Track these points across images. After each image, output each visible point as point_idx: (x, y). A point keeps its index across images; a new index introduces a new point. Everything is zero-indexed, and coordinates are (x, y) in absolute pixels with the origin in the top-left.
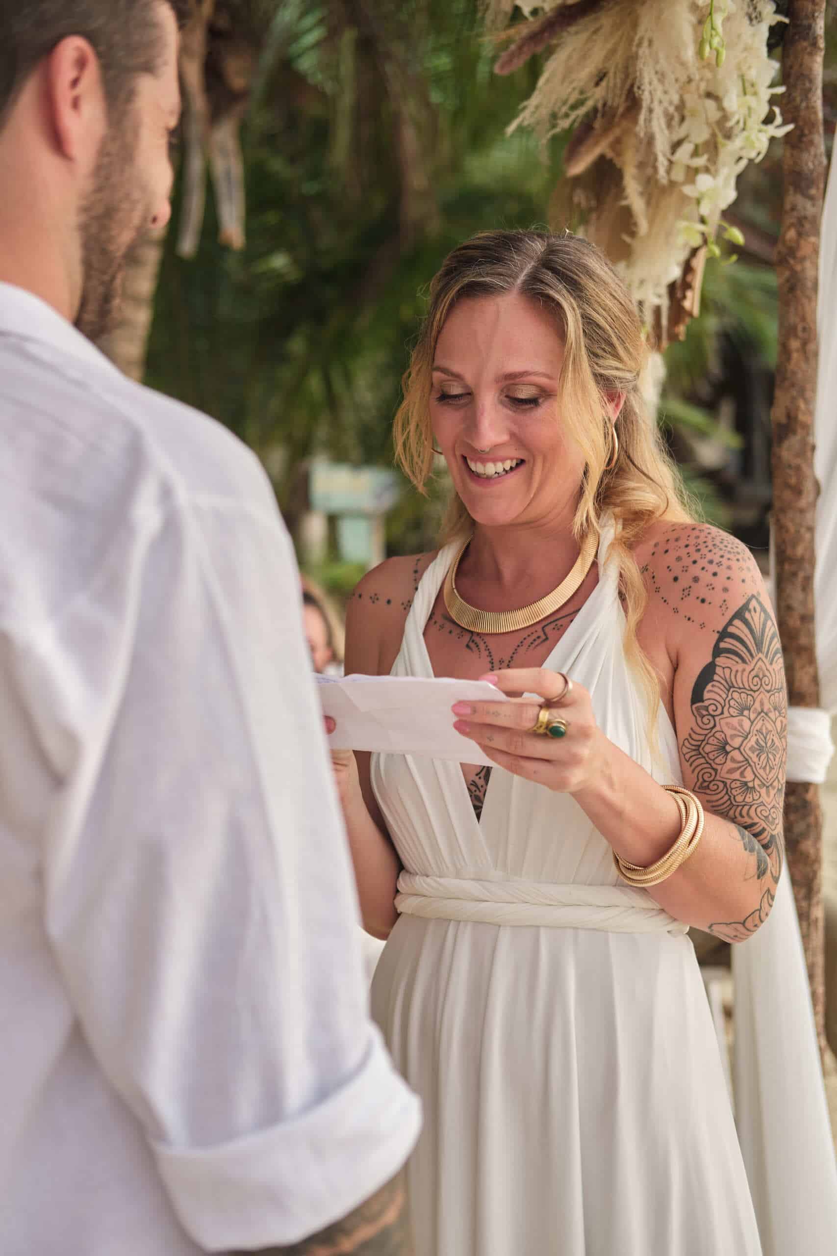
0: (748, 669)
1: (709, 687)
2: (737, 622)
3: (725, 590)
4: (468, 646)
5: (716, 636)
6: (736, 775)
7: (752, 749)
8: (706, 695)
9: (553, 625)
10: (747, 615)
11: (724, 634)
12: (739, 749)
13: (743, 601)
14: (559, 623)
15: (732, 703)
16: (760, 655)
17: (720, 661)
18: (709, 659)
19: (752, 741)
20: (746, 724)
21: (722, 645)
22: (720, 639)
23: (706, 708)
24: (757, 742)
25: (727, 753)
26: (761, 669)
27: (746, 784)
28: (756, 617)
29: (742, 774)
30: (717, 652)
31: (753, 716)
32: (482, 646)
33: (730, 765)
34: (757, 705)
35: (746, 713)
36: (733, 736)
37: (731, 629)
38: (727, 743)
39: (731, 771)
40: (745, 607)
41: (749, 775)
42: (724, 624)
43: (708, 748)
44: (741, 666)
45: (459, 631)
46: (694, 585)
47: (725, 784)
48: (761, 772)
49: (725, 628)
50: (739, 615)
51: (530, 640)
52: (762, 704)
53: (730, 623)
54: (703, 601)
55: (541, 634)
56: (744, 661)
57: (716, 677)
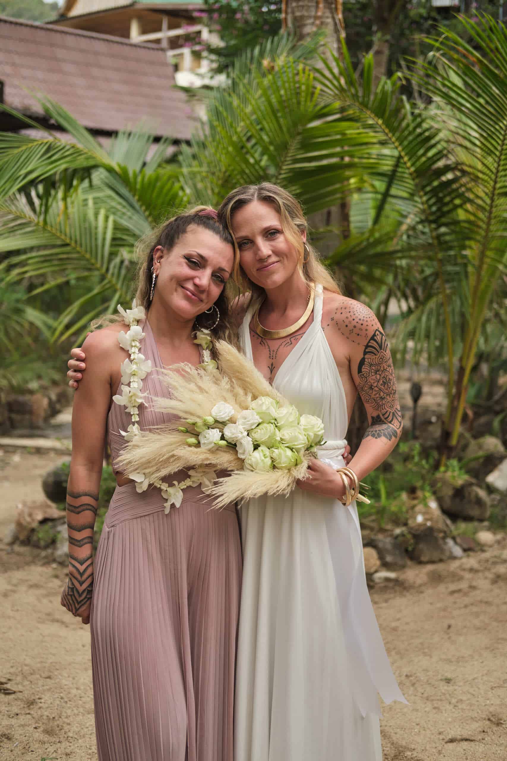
0: (377, 357)
1: (363, 367)
2: (372, 341)
3: (366, 330)
4: (260, 343)
5: (364, 347)
6: (378, 395)
7: (381, 385)
8: (363, 370)
9: (294, 338)
10: (375, 338)
11: (367, 346)
12: (377, 386)
13: (373, 333)
14: (297, 337)
15: (372, 371)
16: (382, 351)
17: (366, 356)
18: (362, 356)
19: (381, 382)
20: (378, 377)
21: (367, 350)
22: (366, 348)
23: (363, 375)
24: (383, 381)
25: (373, 389)
26: (382, 355)
27: (381, 397)
28: (378, 337)
29: (380, 395)
30: (365, 353)
31: (380, 373)
32: (266, 344)
33: (374, 393)
34: (382, 369)
35: (378, 373)
36: (374, 383)
37: (370, 344)
38: (372, 386)
39: (375, 395)
40: (374, 335)
41: (382, 394)
42: (367, 343)
43: (366, 388)
44: (374, 357)
45: (257, 336)
46: (354, 329)
47: (374, 400)
48: (386, 391)
49: (368, 344)
50: (373, 338)
51: (285, 343)
52: (384, 367)
53: (369, 342)
54: (358, 335)
55: (289, 341)
56: (376, 355)
57: (366, 363)
